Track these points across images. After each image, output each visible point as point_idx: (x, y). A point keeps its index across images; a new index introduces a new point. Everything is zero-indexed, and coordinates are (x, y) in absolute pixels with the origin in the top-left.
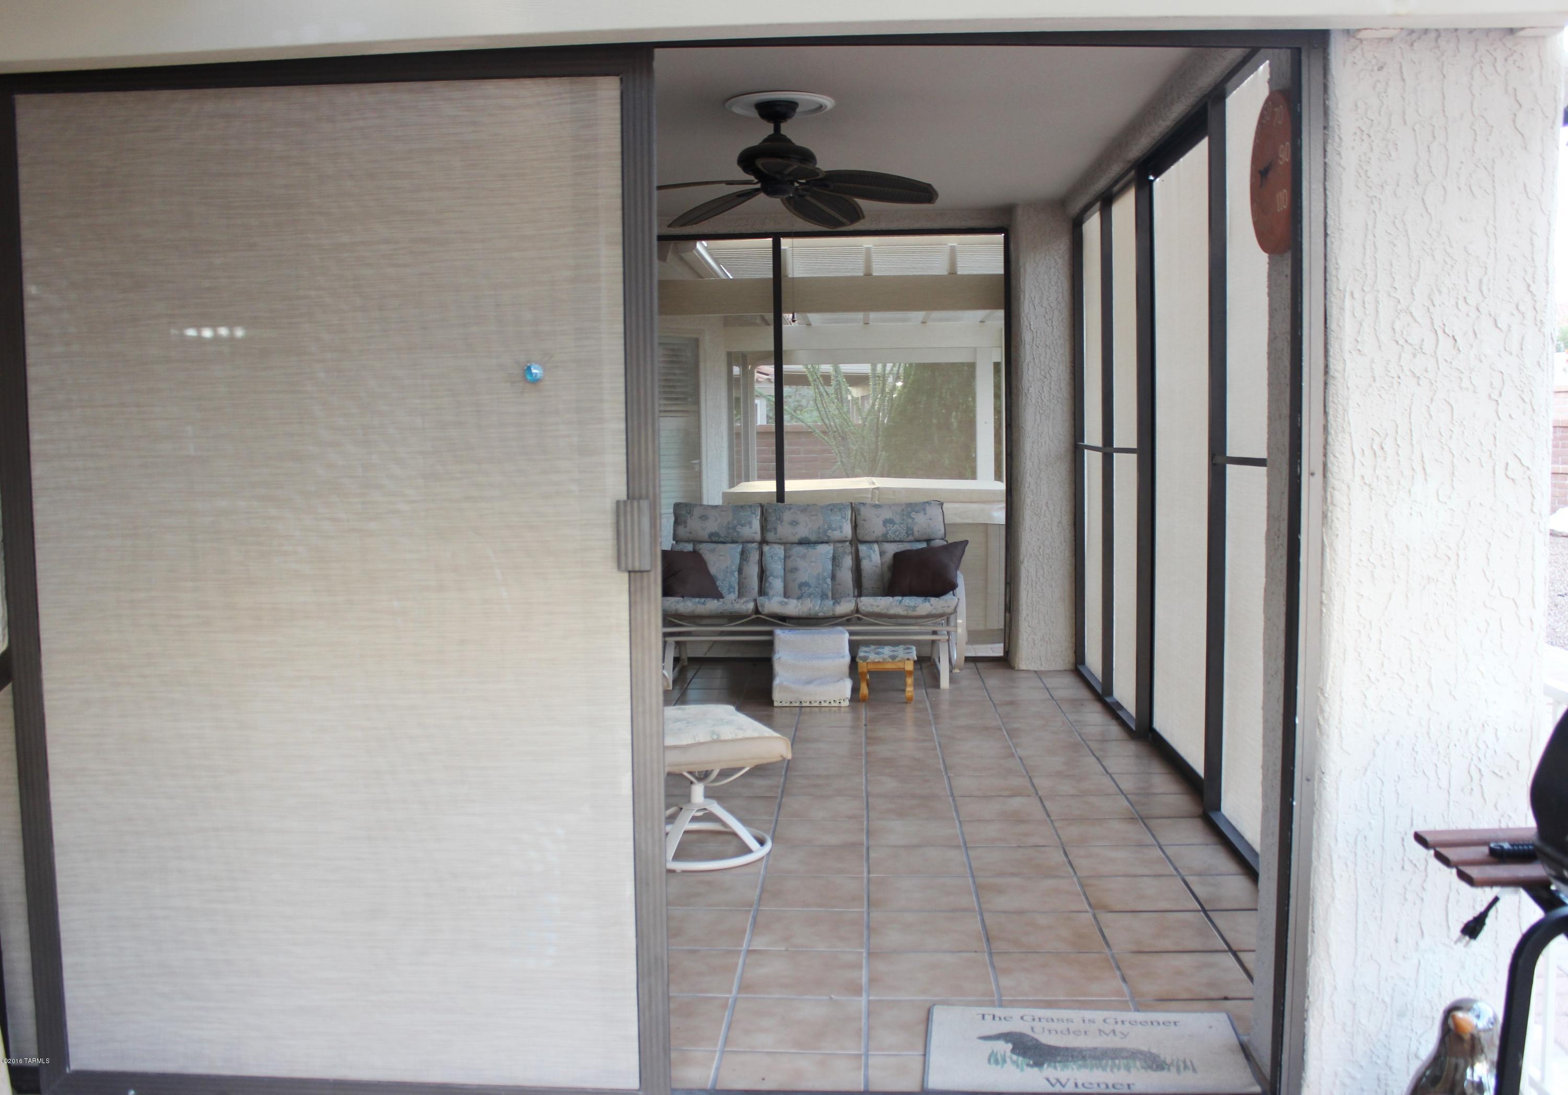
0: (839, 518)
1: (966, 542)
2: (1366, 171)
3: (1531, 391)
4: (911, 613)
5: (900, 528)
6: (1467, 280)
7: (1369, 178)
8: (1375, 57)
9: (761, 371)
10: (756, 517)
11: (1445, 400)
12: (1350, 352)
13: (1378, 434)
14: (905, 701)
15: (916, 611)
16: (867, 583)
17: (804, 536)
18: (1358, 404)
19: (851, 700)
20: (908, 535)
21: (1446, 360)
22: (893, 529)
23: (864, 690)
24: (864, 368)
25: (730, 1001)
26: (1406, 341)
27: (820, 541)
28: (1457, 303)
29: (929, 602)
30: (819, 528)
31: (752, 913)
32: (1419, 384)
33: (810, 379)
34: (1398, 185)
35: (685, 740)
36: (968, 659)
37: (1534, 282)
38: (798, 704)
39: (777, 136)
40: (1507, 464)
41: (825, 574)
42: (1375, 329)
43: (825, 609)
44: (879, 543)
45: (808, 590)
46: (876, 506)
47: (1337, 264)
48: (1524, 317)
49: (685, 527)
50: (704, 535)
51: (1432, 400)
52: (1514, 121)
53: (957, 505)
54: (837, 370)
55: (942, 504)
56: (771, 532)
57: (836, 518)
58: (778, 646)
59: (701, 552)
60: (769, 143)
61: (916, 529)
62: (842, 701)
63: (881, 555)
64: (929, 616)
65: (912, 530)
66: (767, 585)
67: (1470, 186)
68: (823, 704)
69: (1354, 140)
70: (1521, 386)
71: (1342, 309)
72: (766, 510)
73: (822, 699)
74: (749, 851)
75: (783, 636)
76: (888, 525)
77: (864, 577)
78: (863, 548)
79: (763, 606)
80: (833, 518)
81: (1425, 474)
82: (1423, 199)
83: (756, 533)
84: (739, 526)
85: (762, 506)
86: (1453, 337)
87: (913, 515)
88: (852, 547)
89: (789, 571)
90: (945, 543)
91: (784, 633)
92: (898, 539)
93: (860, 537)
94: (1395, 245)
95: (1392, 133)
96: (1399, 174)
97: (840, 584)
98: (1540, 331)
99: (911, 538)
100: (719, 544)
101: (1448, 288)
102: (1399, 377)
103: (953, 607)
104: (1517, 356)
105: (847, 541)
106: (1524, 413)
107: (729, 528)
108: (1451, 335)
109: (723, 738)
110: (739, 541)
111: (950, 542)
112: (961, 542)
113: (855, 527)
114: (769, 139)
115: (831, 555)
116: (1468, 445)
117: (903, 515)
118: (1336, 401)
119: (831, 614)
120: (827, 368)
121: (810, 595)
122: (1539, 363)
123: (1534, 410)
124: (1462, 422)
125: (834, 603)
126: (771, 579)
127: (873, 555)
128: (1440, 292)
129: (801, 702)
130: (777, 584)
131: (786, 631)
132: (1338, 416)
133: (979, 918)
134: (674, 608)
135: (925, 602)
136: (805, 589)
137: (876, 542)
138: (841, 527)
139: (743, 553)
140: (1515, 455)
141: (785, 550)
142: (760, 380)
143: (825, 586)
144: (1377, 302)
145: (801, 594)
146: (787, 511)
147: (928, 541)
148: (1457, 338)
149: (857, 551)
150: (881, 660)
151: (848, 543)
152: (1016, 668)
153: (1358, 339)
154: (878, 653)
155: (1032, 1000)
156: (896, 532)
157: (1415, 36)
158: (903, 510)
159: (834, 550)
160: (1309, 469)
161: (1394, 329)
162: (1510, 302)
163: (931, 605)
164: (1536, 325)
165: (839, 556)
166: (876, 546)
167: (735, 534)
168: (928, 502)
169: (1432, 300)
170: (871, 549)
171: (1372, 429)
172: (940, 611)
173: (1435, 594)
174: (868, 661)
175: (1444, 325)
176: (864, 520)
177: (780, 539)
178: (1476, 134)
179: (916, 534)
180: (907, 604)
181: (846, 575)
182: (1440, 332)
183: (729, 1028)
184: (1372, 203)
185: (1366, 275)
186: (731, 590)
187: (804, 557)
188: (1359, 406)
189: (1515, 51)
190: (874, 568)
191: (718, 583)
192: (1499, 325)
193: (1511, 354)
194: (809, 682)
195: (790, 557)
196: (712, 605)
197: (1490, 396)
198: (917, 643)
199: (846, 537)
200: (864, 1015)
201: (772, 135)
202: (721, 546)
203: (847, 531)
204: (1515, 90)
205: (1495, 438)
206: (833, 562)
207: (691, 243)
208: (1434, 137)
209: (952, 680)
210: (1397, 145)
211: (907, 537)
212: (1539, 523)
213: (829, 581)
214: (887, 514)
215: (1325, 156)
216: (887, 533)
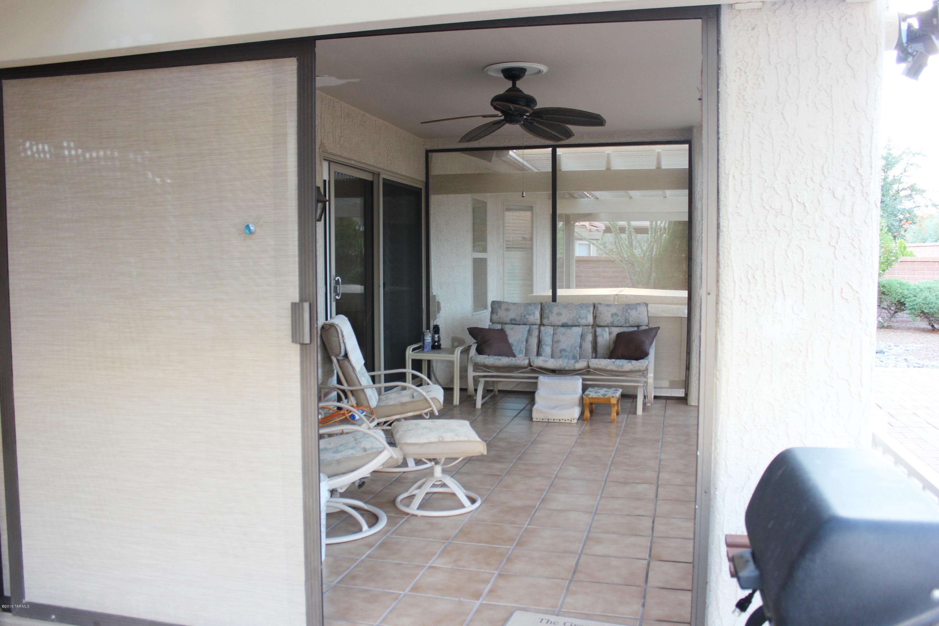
0: (585, 312)
1: (659, 328)
2: (744, 96)
3: (859, 240)
4: (620, 369)
5: (621, 319)
6: (813, 166)
7: (745, 100)
8: (750, 22)
9: (593, 225)
10: (537, 310)
11: (798, 246)
12: (733, 214)
13: (752, 268)
14: (611, 421)
15: (623, 368)
16: (600, 350)
17: (565, 322)
18: (737, 248)
19: (578, 419)
20: (626, 323)
21: (798, 219)
22: (617, 319)
23: (587, 414)
24: (646, 224)
25: (402, 596)
26: (771, 207)
27: (574, 325)
28: (806, 182)
29: (631, 363)
30: (574, 317)
31: (446, 544)
32: (780, 236)
33: (612, 230)
34: (765, 104)
35: (423, 440)
36: (656, 397)
37: (861, 167)
38: (546, 421)
39: (513, 88)
40: (842, 289)
41: (576, 344)
42: (750, 199)
43: (569, 365)
44: (609, 327)
45: (565, 353)
46: (608, 305)
47: (724, 157)
48: (854, 190)
49: (497, 315)
50: (508, 320)
51: (789, 245)
52: (846, 59)
53: (664, 306)
54: (629, 225)
55: (647, 305)
56: (546, 319)
57: (583, 312)
58: (540, 386)
59: (505, 330)
60: (507, 93)
61: (630, 319)
62: (572, 420)
63: (609, 334)
64: (631, 372)
65: (628, 320)
66: (542, 350)
67: (815, 103)
68: (561, 421)
69: (736, 76)
70: (852, 237)
71: (727, 186)
72: (544, 306)
73: (561, 418)
74: (463, 506)
75: (544, 381)
76: (614, 316)
77: (599, 347)
78: (599, 330)
79: (533, 362)
80: (582, 312)
81: (784, 295)
82: (782, 113)
83: (537, 319)
84: (528, 315)
85: (541, 304)
86: (803, 203)
87: (629, 311)
88: (592, 329)
89: (555, 342)
90: (648, 328)
91: (544, 378)
92: (620, 325)
93: (598, 323)
94: (763, 144)
95: (761, 70)
96: (766, 97)
97: (584, 351)
98: (866, 199)
99: (627, 325)
100: (516, 325)
101: (800, 171)
102: (766, 231)
103: (645, 366)
104: (850, 217)
105: (590, 326)
106: (854, 255)
107: (521, 316)
108: (802, 203)
109: (446, 440)
110: (528, 324)
111: (650, 327)
112: (655, 328)
113: (595, 318)
114: (509, 90)
115: (580, 334)
116: (814, 276)
117: (623, 311)
118: (724, 247)
119: (572, 368)
120: (623, 223)
121: (566, 357)
122: (865, 221)
123: (861, 253)
124: (810, 261)
125: (575, 362)
126: (544, 347)
127: (604, 334)
128: (794, 174)
129: (548, 419)
130: (547, 350)
131: (546, 378)
132: (725, 256)
133: (577, 557)
134: (483, 362)
135: (629, 363)
136: (563, 353)
137: (607, 326)
138: (586, 317)
139: (529, 331)
140: (848, 283)
141: (554, 330)
142: (592, 230)
143: (576, 351)
144: (751, 181)
145: (561, 356)
146: (555, 307)
147: (638, 326)
148: (806, 204)
149: (595, 332)
150: (597, 397)
151: (590, 327)
152: (689, 404)
153: (738, 206)
154: (596, 393)
155: (579, 613)
156: (618, 321)
157: (777, 6)
158: (623, 308)
159: (582, 330)
160: (707, 289)
161: (762, 199)
162: (843, 180)
163: (632, 365)
164: (863, 196)
165: (584, 334)
166: (607, 329)
167: (525, 320)
168: (638, 304)
169: (788, 180)
170: (604, 330)
171: (747, 265)
172: (637, 369)
173: (791, 375)
174: (589, 397)
175: (797, 196)
176: (600, 313)
177: (551, 323)
178: (819, 69)
179: (631, 323)
180: (618, 364)
181: (588, 346)
182: (794, 201)
183: (390, 612)
184: (748, 116)
185: (743, 164)
186: (521, 352)
187: (564, 334)
188: (738, 249)
189: (847, 13)
190: (605, 342)
191: (513, 348)
192: (836, 196)
193: (845, 215)
194: (554, 408)
195: (556, 334)
196: (504, 361)
197: (829, 244)
198: (622, 387)
199: (590, 323)
200: (473, 612)
201: (511, 88)
202: (517, 326)
203: (590, 320)
204: (847, 39)
205: (833, 271)
206: (581, 338)
207: (505, 152)
208: (790, 72)
209: (644, 410)
210: (764, 78)
211: (625, 324)
212: (865, 329)
213: (578, 348)
214: (613, 310)
215: (718, 87)
216: (614, 321)
